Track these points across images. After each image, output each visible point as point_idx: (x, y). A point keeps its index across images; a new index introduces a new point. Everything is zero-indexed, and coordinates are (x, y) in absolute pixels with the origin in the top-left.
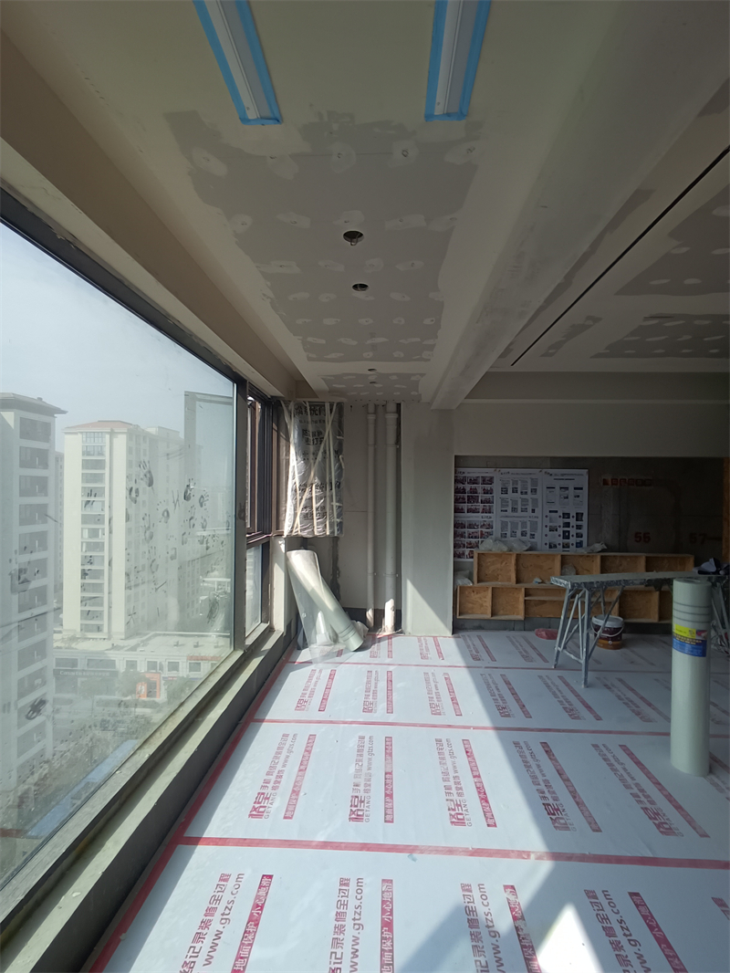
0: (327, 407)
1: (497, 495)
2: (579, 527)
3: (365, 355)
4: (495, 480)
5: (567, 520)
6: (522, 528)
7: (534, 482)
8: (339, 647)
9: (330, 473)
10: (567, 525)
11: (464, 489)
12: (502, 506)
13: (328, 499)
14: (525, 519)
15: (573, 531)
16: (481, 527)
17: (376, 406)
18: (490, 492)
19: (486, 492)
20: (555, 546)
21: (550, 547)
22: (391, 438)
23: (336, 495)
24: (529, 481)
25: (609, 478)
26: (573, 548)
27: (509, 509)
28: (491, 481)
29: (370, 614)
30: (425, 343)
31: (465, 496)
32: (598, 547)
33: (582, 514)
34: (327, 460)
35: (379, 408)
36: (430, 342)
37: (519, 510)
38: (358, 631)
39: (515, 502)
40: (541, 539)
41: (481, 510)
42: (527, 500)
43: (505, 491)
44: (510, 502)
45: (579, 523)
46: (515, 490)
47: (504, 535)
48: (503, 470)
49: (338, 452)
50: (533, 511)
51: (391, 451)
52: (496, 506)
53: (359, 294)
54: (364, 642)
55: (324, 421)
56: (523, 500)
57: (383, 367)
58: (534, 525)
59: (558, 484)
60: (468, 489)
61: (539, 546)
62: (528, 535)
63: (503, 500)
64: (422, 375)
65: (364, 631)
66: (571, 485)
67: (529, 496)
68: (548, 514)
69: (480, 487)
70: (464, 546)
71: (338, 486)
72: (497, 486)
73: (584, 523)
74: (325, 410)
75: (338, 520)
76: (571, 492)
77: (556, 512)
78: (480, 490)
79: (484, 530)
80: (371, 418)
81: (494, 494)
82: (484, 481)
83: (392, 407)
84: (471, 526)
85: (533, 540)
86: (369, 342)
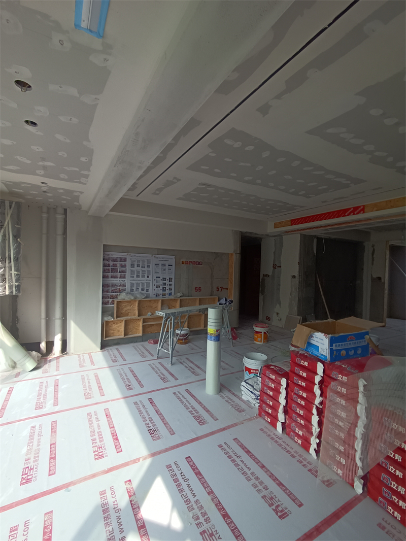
0: (7, 204)
1: (128, 268)
2: (170, 285)
3: (38, 172)
4: (127, 260)
5: (165, 282)
6: (142, 286)
7: (149, 261)
8: (16, 371)
9: (9, 250)
10: (165, 284)
11: (109, 265)
12: (131, 274)
13: (7, 269)
14: (144, 282)
15: (168, 287)
16: (119, 286)
17: (48, 209)
18: (125, 266)
19: (122, 266)
20: (159, 295)
21: (156, 296)
22: (60, 231)
23: (14, 266)
24: (146, 261)
25: (184, 260)
26: (167, 296)
27: (135, 276)
28: (125, 260)
29: (43, 346)
30: (82, 172)
31: (110, 269)
32: (179, 295)
33: (172, 279)
34: (7, 242)
35: (51, 210)
36: (86, 173)
37: (141, 277)
38: (33, 358)
39: (138, 272)
40: (152, 291)
41: (119, 277)
42: (145, 271)
43: (132, 266)
44: (136, 272)
45: (170, 283)
46: (138, 266)
47: (132, 291)
48: (132, 254)
49: (16, 237)
50: (148, 277)
51: (59, 239)
52: (128, 274)
53: (30, 128)
54: (38, 364)
55: (4, 214)
56: (143, 271)
57: (52, 183)
58: (148, 284)
59: (161, 263)
60: (111, 264)
61: (151, 296)
62: (145, 290)
63: (132, 271)
64: (82, 193)
65: (38, 357)
66: (167, 263)
67: (146, 269)
68: (156, 279)
69: (118, 264)
70: (109, 298)
71: (16, 260)
72: (128, 263)
73: (173, 283)
74: (5, 206)
75: (17, 284)
76: (167, 267)
77: (159, 277)
78: (118, 265)
79: (121, 288)
80: (45, 216)
81: (127, 268)
82: (121, 260)
83: (60, 210)
84: (113, 286)
85: (147, 293)
86: (41, 163)
